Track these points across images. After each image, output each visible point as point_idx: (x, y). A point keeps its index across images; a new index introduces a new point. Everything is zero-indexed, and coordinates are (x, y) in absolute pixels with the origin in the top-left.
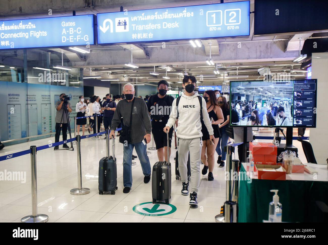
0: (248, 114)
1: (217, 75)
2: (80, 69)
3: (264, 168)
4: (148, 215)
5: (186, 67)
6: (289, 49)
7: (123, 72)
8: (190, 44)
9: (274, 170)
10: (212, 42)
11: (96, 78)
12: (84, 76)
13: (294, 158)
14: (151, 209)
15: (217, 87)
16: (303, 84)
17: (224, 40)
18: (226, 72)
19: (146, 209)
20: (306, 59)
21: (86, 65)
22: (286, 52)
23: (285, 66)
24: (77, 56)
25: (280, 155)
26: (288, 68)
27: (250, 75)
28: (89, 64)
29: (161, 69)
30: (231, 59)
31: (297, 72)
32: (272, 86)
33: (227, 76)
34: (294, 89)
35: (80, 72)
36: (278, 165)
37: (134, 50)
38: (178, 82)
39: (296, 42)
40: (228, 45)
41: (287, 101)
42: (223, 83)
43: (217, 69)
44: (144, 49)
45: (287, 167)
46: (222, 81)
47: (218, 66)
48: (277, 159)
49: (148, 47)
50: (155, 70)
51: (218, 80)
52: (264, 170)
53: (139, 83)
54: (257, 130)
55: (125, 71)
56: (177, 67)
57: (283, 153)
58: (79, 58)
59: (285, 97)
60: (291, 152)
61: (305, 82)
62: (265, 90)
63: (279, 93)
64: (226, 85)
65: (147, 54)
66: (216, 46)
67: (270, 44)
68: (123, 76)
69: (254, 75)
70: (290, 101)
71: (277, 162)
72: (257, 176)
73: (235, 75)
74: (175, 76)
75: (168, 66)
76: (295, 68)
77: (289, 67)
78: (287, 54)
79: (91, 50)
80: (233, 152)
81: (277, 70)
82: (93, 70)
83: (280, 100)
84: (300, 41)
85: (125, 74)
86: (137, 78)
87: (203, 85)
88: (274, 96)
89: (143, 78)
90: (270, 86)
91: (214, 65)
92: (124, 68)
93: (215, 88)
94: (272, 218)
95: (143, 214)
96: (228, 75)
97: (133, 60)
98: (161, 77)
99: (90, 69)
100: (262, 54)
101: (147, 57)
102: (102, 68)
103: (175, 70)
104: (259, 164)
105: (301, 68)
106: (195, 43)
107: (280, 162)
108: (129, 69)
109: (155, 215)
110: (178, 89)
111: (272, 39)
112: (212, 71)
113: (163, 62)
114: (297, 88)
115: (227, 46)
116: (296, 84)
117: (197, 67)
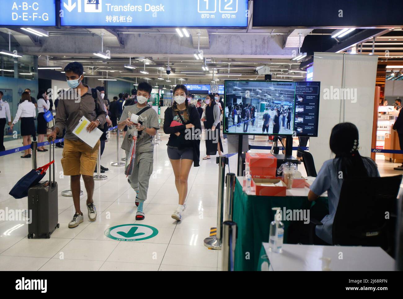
0: (244, 120)
1: (205, 72)
2: (33, 56)
3: (262, 182)
4: (124, 240)
5: (169, 61)
6: (288, 45)
7: (90, 64)
8: (175, 32)
9: (273, 185)
10: (202, 32)
11: (54, 69)
12: (38, 66)
13: (295, 171)
14: (127, 233)
15: (205, 86)
16: (305, 86)
17: (215, 30)
18: (216, 69)
19: (121, 233)
20: (306, 58)
21: (42, 52)
22: (285, 48)
23: (282, 65)
24: (30, 39)
25: (280, 167)
26: (285, 67)
27: (243, 73)
28: (45, 51)
29: (137, 62)
30: (222, 53)
31: (294, 73)
32: (272, 88)
33: (217, 74)
34: (296, 92)
35: (33, 60)
36: (277, 179)
37: (105, 36)
38: (158, 78)
39: (296, 38)
40: (219, 36)
41: (288, 105)
42: (212, 82)
43: (206, 65)
44: (118, 35)
45: (288, 181)
46: (210, 79)
47: (207, 61)
48: (277, 172)
49: (123, 33)
50: (131, 63)
51: (206, 77)
52: (262, 185)
53: (109, 77)
54: (253, 138)
55: (93, 61)
56: (158, 60)
57: (283, 165)
58: (32, 42)
59: (286, 101)
60: (291, 164)
61: (308, 85)
62: (263, 92)
63: (279, 96)
64: (215, 85)
65: (122, 42)
66: (205, 37)
67: (267, 38)
68: (89, 68)
69: (247, 73)
70: (291, 105)
71: (277, 175)
72: (254, 191)
73: (226, 72)
74: (155, 71)
75: (148, 58)
76: (293, 67)
77: (287, 67)
78: (285, 51)
79: (50, 33)
80: (227, 164)
81: (274, 69)
82: (51, 59)
83: (280, 104)
84: (300, 36)
85: (92, 65)
86: (107, 71)
87: (188, 83)
88: (274, 99)
89: (115, 72)
90: (270, 87)
91: (202, 60)
92: (91, 58)
93: (202, 87)
94: (273, 239)
95: (118, 239)
96: (218, 72)
97: (103, 49)
98: (138, 71)
99: (46, 57)
100: (258, 49)
101: (121, 46)
102: (63, 56)
103: (155, 64)
104: (257, 178)
105: (299, 68)
106: (182, 32)
107: (279, 176)
108: (98, 59)
109: (132, 240)
110: (158, 87)
111: (269, 32)
112: (199, 67)
113: (141, 53)
114: (299, 91)
115: (219, 38)
116: (298, 86)
117: (182, 61)
